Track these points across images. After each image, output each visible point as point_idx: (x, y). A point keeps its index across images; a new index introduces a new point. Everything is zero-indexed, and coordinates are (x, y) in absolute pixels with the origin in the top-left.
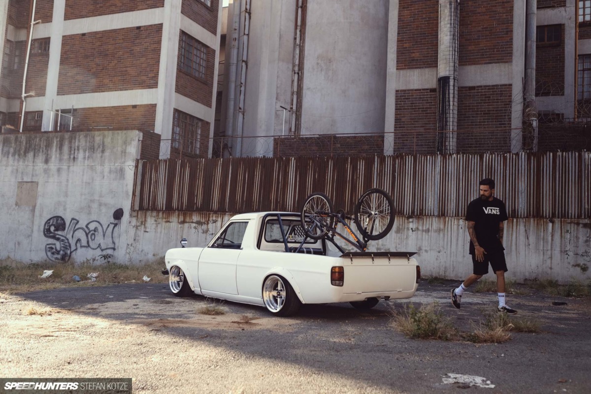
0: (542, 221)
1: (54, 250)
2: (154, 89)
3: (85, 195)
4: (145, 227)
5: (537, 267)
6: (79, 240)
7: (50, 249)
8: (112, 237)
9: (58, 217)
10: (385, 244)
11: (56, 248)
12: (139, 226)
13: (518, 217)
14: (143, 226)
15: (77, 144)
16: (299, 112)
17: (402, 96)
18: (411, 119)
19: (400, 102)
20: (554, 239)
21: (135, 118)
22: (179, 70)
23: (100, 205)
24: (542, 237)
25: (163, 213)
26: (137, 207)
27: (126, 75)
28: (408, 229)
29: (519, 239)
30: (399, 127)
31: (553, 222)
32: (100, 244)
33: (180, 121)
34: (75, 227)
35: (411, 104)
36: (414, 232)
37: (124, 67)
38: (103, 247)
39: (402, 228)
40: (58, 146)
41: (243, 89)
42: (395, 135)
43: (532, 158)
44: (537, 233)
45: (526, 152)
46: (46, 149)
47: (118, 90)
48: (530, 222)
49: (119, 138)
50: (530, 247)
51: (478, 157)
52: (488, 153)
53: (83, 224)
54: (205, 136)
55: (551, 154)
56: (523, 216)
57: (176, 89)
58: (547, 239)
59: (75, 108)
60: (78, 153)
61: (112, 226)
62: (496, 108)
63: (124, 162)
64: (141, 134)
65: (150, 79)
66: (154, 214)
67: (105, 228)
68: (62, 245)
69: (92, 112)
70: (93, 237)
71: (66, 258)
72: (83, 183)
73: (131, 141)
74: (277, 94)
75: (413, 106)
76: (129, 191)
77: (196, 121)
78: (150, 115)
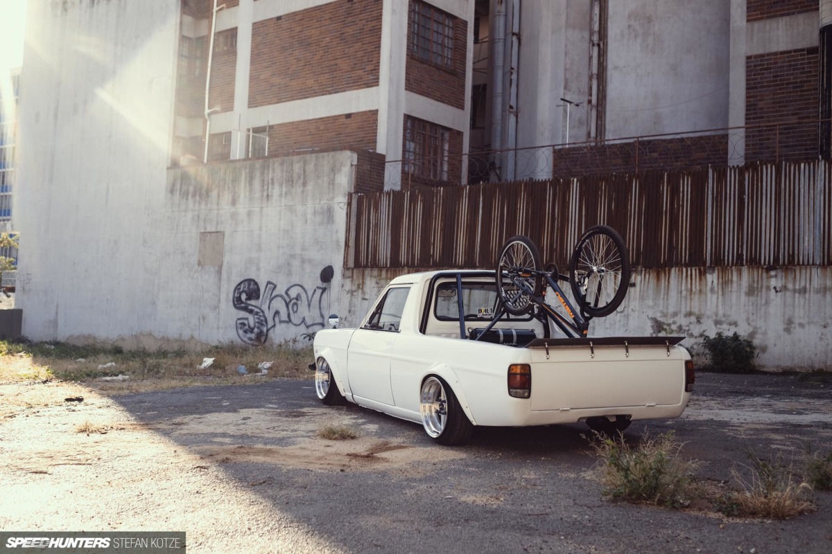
1: (247, 327)
2: (374, 88)
3: (283, 248)
4: (363, 293)
6: (277, 313)
7: (242, 325)
8: (320, 308)
9: (250, 281)
10: (729, 313)
11: (248, 323)
12: (355, 291)
14: (360, 291)
15: (270, 176)
16: (601, 105)
17: (758, 66)
18: (773, 103)
19: (755, 75)
21: (350, 133)
22: (411, 56)
23: (303, 261)
25: (387, 271)
26: (351, 264)
27: (335, 71)
28: (768, 288)
30: (754, 118)
32: (304, 318)
33: (416, 132)
34: (271, 294)
35: (774, 77)
36: (779, 294)
37: (333, 60)
38: (309, 322)
39: (757, 287)
40: (248, 180)
41: (514, 77)
42: (746, 132)
46: (232, 185)
47: (325, 94)
49: (325, 163)
53: (281, 290)
54: (456, 152)
57: (406, 85)
59: (271, 124)
60: (272, 189)
61: (319, 291)
63: (332, 199)
64: (355, 156)
65: (368, 74)
66: (375, 272)
67: (310, 296)
68: (257, 320)
69: (293, 129)
70: (295, 309)
71: (261, 338)
72: (279, 230)
73: (341, 166)
74: (566, 81)
75: (776, 81)
76: (340, 240)
77: (441, 131)
78: (369, 127)
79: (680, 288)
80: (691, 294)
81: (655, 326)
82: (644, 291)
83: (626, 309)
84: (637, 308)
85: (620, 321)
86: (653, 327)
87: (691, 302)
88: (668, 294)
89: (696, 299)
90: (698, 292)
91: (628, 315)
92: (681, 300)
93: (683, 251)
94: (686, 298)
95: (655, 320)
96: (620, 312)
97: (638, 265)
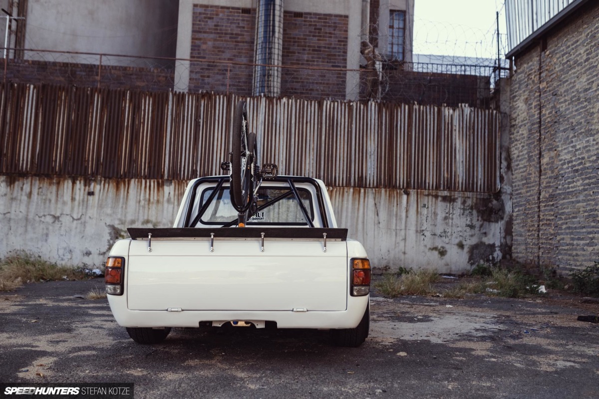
0: (395, 193)
5: (389, 251)
13: (365, 187)
16: (21, 32)
17: (203, 14)
18: (213, 47)
19: (199, 21)
20: (409, 215)
24: (395, 213)
29: (367, 215)
31: (408, 194)
35: (215, 26)
42: (191, 65)
43: (384, 110)
44: (388, 209)
45: (377, 102)
48: (381, 192)
50: (381, 225)
51: (316, 104)
52: (329, 99)
55: (407, 107)
56: (371, 186)
58: (401, 216)
62: (328, 44)
75: (217, 30)
79: (138, 197)
80: (149, 204)
81: (113, 233)
82: (102, 200)
83: (83, 217)
84: (95, 216)
85: (76, 228)
86: (110, 234)
87: (148, 211)
88: (126, 203)
89: (154, 208)
90: (156, 202)
91: (85, 222)
92: (139, 209)
93: (143, 164)
94: (144, 207)
95: (113, 227)
96: (78, 219)
97: (97, 174)
